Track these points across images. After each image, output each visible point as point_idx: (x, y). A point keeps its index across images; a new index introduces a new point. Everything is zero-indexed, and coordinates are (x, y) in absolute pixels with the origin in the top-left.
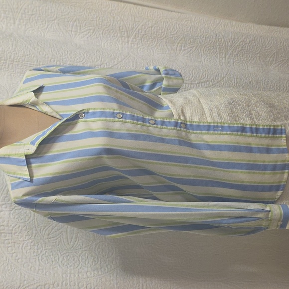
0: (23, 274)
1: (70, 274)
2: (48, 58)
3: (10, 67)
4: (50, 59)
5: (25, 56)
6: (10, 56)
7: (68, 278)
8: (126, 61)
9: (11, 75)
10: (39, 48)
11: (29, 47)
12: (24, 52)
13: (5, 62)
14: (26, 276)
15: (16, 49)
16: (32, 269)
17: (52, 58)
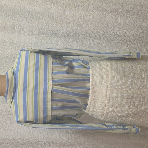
0: (22, 132)
1: (41, 132)
2: (35, 27)
3: (17, 31)
4: (36, 27)
5: (24, 26)
6: (16, 27)
7: (40, 134)
8: (76, 27)
9: (17, 35)
10: (31, 21)
11: (26, 21)
12: (23, 25)
13: (14, 29)
14: (23, 133)
15: (19, 23)
16: (25, 130)
17: (37, 27)
